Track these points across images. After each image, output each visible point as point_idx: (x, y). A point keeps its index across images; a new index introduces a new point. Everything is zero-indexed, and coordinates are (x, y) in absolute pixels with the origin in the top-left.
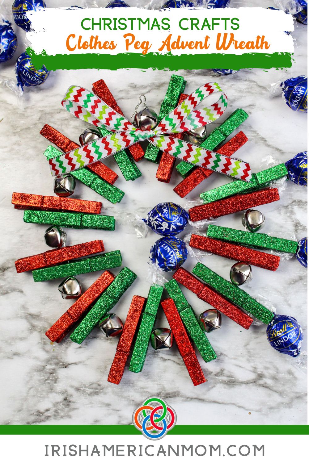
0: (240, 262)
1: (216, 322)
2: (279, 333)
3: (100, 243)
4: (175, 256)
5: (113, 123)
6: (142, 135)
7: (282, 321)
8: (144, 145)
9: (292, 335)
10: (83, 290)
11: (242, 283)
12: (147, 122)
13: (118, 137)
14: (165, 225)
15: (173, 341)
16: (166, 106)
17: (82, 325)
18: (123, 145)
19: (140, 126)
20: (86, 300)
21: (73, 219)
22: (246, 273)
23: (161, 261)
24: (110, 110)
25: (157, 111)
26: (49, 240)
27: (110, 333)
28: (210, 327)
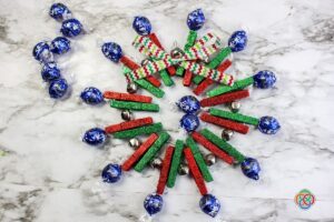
0: (227, 129)
1: (213, 160)
2: (249, 167)
3: (151, 119)
4: (194, 124)
5: (159, 55)
6: (175, 61)
7: (250, 160)
8: (176, 67)
9: (255, 168)
10: (141, 144)
11: (228, 139)
12: (177, 54)
13: (162, 62)
14: (187, 108)
15: (190, 171)
16: (187, 47)
17: (141, 162)
18: (165, 66)
19: (174, 56)
20: (143, 149)
21: (137, 106)
22: (230, 134)
23: (186, 127)
24: (157, 48)
25: (183, 49)
26: (124, 117)
27: (156, 166)
28: (211, 163)
